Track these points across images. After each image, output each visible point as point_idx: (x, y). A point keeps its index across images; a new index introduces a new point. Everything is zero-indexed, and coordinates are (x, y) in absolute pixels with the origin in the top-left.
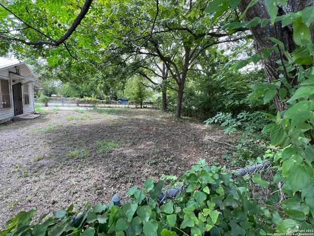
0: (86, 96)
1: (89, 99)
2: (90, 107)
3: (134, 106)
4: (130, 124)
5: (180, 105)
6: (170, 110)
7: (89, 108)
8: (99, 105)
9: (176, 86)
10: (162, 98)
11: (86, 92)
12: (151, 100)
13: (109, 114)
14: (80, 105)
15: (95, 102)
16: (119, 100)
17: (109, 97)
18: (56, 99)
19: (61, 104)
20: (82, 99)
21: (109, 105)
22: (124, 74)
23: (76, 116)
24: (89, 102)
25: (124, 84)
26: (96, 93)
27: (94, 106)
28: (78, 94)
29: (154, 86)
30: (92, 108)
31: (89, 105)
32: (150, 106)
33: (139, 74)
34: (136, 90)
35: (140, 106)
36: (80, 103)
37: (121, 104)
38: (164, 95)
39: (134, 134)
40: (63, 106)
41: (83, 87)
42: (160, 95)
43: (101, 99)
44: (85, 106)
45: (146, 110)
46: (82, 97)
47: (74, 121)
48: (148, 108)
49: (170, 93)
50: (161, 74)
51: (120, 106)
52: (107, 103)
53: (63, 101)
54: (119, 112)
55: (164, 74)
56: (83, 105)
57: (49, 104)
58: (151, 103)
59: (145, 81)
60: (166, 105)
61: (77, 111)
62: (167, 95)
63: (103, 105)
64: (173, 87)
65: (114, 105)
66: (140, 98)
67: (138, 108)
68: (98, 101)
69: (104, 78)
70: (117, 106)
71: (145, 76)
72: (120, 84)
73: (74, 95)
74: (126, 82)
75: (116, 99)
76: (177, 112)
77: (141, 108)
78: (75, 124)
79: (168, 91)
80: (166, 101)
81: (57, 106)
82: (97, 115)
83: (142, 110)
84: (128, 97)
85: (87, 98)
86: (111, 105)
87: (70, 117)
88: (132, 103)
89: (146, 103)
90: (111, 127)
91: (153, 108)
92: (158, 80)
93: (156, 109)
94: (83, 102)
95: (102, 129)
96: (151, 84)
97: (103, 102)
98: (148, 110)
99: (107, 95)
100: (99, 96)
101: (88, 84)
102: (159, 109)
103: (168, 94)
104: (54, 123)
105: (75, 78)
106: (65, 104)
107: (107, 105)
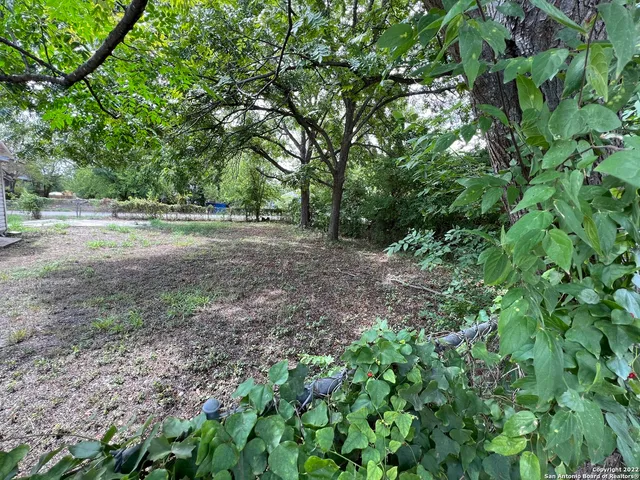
0: (133, 195)
1: (142, 202)
2: (143, 219)
3: (242, 217)
4: (233, 254)
5: (337, 215)
6: (317, 225)
7: (141, 223)
8: (165, 216)
9: (328, 177)
10: (300, 201)
11: (133, 187)
12: (278, 204)
13: (187, 234)
14: (119, 215)
15: (154, 209)
16: (208, 204)
17: (186, 197)
18: (60, 203)
19: (74, 214)
20: (126, 203)
21: (188, 216)
22: (220, 149)
23: (110, 239)
24: (140, 209)
25: (220, 170)
26: (157, 188)
27: (152, 218)
28: (114, 191)
29: (285, 177)
30: (148, 223)
31: (140, 215)
32: (275, 218)
33: (251, 151)
34: (245, 183)
35: (254, 218)
36: (120, 211)
37: (213, 212)
38: (305, 194)
39: (243, 276)
40: (79, 217)
41: (127, 175)
42: (297, 194)
43: (169, 203)
44: (132, 219)
45: (268, 225)
46: (124, 197)
47: (107, 252)
48: (272, 221)
49: (317, 191)
50: (297, 151)
51: (213, 217)
52: (183, 211)
53: (78, 208)
54: (208, 231)
55: (303, 151)
56: (128, 215)
57: (43, 213)
58: (277, 211)
59: (265, 166)
60: (309, 215)
61: (112, 229)
62: (311, 195)
63: (174, 216)
64: (322, 179)
65: (198, 216)
66: (256, 199)
67: (250, 221)
68: (161, 207)
69: (175, 157)
70: (205, 217)
71: (265, 155)
72: (212, 171)
73: (104, 194)
74: (223, 167)
75: (202, 201)
76: (331, 229)
77: (257, 220)
78: (108, 257)
79: (312, 186)
80: (308, 207)
81: (63, 218)
82: (160, 237)
83: (258, 225)
84: (229, 199)
85: (137, 201)
86: (192, 216)
87: (95, 243)
88: (238, 210)
89: (267, 211)
90: (192, 263)
91: (281, 221)
92: (291, 165)
93: (288, 222)
94: (128, 209)
95: (172, 266)
96: (277, 172)
97: (173, 210)
98: (272, 225)
99: (181, 193)
100: (163, 197)
101: (138, 169)
102: (295, 223)
103: (313, 192)
104: (57, 255)
105: (108, 155)
106: (83, 214)
107: (183, 216)
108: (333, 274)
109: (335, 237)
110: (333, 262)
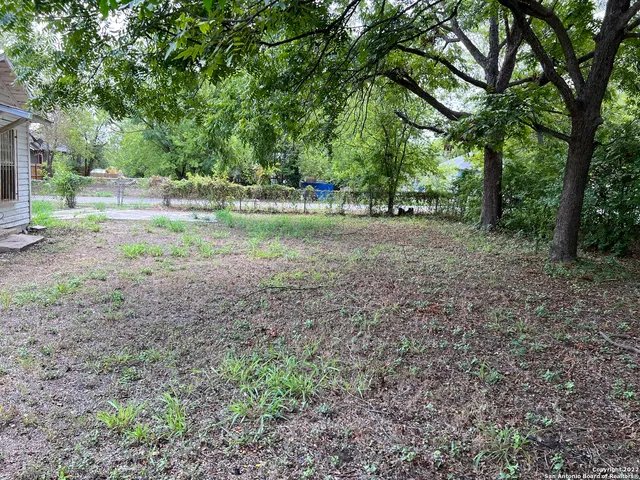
0: (193, 170)
1: (205, 181)
2: (205, 210)
3: (363, 208)
4: (353, 282)
6: (519, 225)
7: (202, 215)
8: (237, 205)
10: (480, 176)
11: (194, 157)
13: (271, 237)
14: (174, 202)
15: (222, 193)
16: (305, 184)
17: (271, 172)
18: (103, 185)
19: (114, 200)
20: (183, 182)
21: (272, 204)
23: (155, 244)
24: (203, 192)
25: (334, 116)
26: (227, 157)
27: (218, 208)
28: (168, 165)
29: (447, 126)
30: (212, 216)
31: (201, 203)
32: (425, 209)
33: (386, 80)
34: (373, 141)
35: (384, 208)
36: (175, 196)
37: (315, 199)
38: (492, 157)
40: (120, 205)
41: (187, 135)
42: (473, 160)
43: (244, 184)
44: (191, 209)
45: (411, 222)
46: (181, 175)
47: (148, 264)
48: (420, 215)
49: (521, 152)
50: (479, 72)
51: (313, 206)
52: (264, 196)
53: (120, 190)
54: (311, 232)
55: (492, 71)
56: (184, 202)
57: (79, 199)
58: (430, 196)
59: (412, 102)
60: (500, 205)
61: (161, 225)
62: (505, 161)
63: (250, 204)
65: (287, 205)
66: (389, 174)
67: (377, 215)
68: (233, 190)
69: (257, 94)
70: (300, 206)
71: (412, 86)
72: (317, 116)
73: (155, 170)
74: (340, 110)
75: (295, 179)
77: (390, 214)
78: (149, 274)
79: (508, 143)
80: (499, 187)
81: (101, 207)
82: (230, 242)
83: (392, 223)
84: (339, 175)
85: (197, 179)
86: (280, 206)
87: (135, 247)
88: (356, 194)
89: (409, 195)
90: (278, 293)
91: (438, 216)
92: (466, 100)
93: (452, 218)
94: (185, 192)
95: (245, 298)
96: (434, 116)
97: (249, 194)
98: (422, 224)
99: (264, 164)
100: (236, 173)
101: (199, 122)
102: (466, 220)
103: (511, 155)
105: (154, 96)
106: (126, 201)
107: (264, 205)
108: (592, 348)
109: (569, 251)
110: (582, 315)
